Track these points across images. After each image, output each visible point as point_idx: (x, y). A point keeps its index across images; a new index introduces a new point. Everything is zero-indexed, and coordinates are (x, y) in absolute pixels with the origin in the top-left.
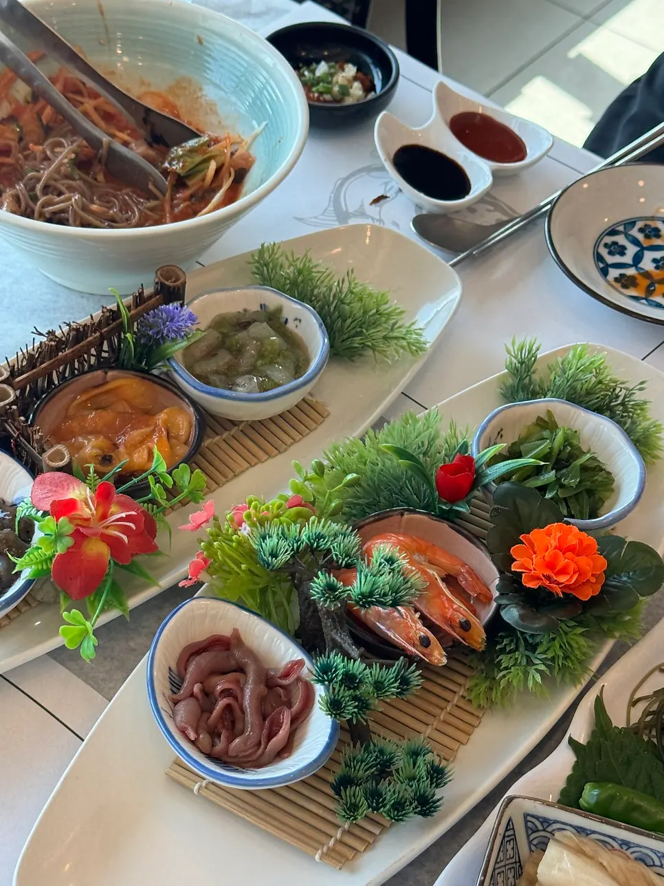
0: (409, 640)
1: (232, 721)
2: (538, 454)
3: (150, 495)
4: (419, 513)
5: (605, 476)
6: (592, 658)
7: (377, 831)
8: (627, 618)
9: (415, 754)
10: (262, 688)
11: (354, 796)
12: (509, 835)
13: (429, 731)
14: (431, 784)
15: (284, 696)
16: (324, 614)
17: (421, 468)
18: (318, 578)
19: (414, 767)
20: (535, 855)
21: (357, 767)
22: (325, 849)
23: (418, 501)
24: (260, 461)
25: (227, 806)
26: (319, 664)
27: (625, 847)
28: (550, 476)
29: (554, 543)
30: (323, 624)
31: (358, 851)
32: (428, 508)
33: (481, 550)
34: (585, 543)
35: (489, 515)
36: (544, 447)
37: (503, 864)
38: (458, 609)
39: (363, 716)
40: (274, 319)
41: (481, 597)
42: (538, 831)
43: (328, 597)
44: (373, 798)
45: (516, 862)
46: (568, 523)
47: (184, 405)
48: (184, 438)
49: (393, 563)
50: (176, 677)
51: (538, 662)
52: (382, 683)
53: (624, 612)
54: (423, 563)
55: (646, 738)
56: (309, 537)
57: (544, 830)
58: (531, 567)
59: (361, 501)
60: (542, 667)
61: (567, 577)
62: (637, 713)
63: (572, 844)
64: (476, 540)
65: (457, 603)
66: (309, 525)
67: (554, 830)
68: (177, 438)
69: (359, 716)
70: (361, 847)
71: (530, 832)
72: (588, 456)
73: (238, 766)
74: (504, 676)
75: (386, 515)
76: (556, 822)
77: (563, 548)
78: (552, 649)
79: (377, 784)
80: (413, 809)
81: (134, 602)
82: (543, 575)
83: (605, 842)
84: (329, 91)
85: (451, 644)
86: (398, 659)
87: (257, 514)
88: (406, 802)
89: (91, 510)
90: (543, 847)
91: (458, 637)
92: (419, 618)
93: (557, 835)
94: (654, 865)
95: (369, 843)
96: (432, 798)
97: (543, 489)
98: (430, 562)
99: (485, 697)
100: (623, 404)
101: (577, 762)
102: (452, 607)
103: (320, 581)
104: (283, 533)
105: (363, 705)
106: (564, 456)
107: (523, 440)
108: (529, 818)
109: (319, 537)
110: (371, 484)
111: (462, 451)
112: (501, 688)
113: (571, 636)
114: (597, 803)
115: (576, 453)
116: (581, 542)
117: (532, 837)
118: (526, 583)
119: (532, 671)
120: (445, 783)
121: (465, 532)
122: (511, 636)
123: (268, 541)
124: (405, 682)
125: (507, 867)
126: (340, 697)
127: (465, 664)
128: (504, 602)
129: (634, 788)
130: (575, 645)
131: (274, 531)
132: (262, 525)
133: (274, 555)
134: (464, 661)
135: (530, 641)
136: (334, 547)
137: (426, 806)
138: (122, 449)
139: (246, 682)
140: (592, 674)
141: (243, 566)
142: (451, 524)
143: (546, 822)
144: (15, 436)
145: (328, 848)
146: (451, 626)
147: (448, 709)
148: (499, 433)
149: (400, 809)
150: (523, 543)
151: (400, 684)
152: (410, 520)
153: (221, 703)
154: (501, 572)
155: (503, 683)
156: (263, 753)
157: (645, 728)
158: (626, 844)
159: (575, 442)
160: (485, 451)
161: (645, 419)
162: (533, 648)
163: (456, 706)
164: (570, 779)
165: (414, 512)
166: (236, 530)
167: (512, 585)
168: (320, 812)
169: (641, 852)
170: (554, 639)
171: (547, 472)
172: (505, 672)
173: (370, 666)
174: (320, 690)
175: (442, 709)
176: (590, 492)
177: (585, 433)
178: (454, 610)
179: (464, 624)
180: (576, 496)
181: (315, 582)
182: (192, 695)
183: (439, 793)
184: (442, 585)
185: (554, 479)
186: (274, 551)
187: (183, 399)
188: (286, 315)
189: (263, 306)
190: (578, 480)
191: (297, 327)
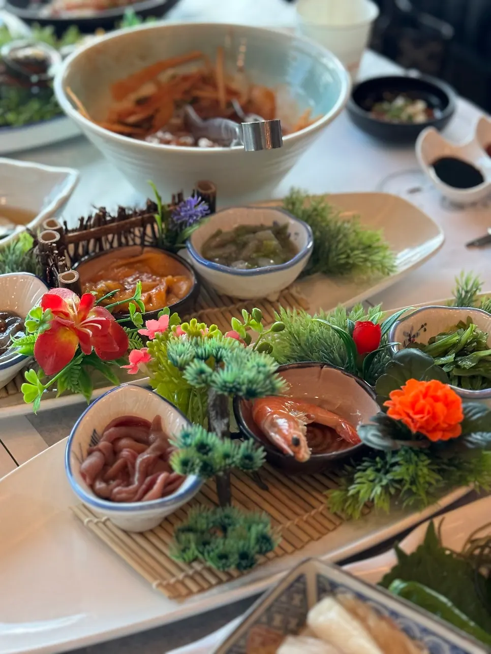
4: (336, 368)
7: (213, 582)
13: (289, 524)
18: (193, 363)
22: (164, 582)
28: (450, 358)
37: (285, 606)
40: (280, 232)
42: (326, 591)
47: (190, 276)
48: (181, 295)
50: (98, 439)
56: (213, 346)
57: (331, 591)
58: (397, 403)
61: (421, 416)
67: (338, 591)
71: (320, 591)
75: (310, 365)
76: (341, 585)
77: (427, 394)
80: (234, 561)
83: (378, 612)
84: (398, 116)
88: (230, 554)
89: (74, 312)
93: (339, 595)
94: (415, 638)
95: (204, 589)
97: (441, 366)
99: (340, 506)
101: (397, 565)
106: (470, 348)
107: (441, 334)
108: (321, 579)
117: (321, 596)
118: (390, 415)
125: (290, 612)
142: (358, 379)
143: (333, 584)
144: (51, 265)
145: (168, 583)
147: (312, 513)
148: (422, 326)
152: (327, 372)
153: (121, 460)
158: (394, 614)
159: (482, 341)
163: (320, 513)
165: (333, 367)
169: (405, 623)
171: (449, 355)
175: (307, 512)
180: (471, 378)
185: (452, 361)
187: (190, 271)
188: (290, 230)
189: (275, 223)
190: (474, 364)
191: (296, 239)
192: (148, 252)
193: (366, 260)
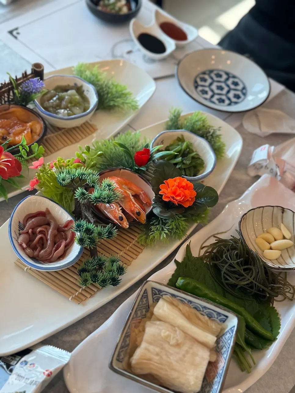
0: (115, 217)
1: (42, 243)
2: (176, 150)
3: (20, 154)
4: (127, 170)
5: (201, 161)
6: (187, 230)
7: (96, 290)
8: (203, 216)
9: (113, 262)
10: (56, 232)
11: (86, 276)
12: (145, 295)
13: (121, 253)
14: (118, 274)
15: (64, 236)
16: (82, 205)
17: (129, 152)
18: (78, 189)
19: (112, 267)
20: (155, 303)
21: (89, 265)
22: (74, 296)
23: (127, 165)
24: (68, 145)
25: (37, 277)
26: (76, 224)
27: (189, 303)
28: (180, 159)
29: (176, 184)
30: (82, 209)
31: (87, 297)
32: (131, 168)
33: (150, 186)
34: (189, 185)
35: (153, 172)
36: (178, 148)
37: (141, 306)
38: (137, 207)
39: (92, 245)
40: (79, 90)
41: (147, 204)
42: (157, 294)
43: (81, 198)
44: (94, 278)
45: (147, 306)
46: (183, 177)
47: (40, 121)
48: (38, 133)
49: (110, 186)
50: (22, 226)
51: (166, 230)
52: (101, 233)
53: (201, 213)
54: (126, 189)
55: (205, 262)
56: (79, 174)
57: (159, 294)
58: (166, 193)
59: (105, 164)
60: (167, 232)
61: (180, 198)
62: (203, 252)
63: (169, 300)
64: (148, 182)
65: (137, 205)
66: (79, 169)
67: (163, 295)
68: (35, 133)
69: (91, 245)
70: (88, 296)
71: (153, 295)
72: (195, 153)
73: (42, 261)
74: (152, 234)
75: (114, 169)
76: (164, 291)
77: (179, 186)
78: (172, 225)
79: (96, 272)
80: (110, 283)
81: (10, 195)
82: (171, 196)
83: (182, 301)
84: (114, 9)
85: (132, 220)
86: (109, 224)
87: (59, 164)
88: (107, 280)
90: (158, 300)
91: (135, 218)
92: (121, 210)
93: (164, 297)
94: (200, 311)
95: (92, 295)
96: (118, 279)
97: (176, 164)
98: (129, 189)
99: (144, 241)
100: (212, 135)
101: (177, 269)
102: (134, 206)
103: (79, 191)
104: (69, 172)
105: (92, 241)
106: (186, 152)
107: (171, 145)
108: (154, 289)
109: (83, 174)
110: (110, 157)
111: (146, 147)
112: (150, 238)
113: (180, 221)
114: (182, 285)
115: (191, 151)
116: (187, 185)
117: (154, 297)
118: (164, 199)
119: (163, 233)
120: (123, 274)
121: (145, 179)
122: (157, 219)
123: (62, 174)
124: (110, 233)
125: (143, 308)
126: (83, 238)
127: (139, 229)
128: (155, 206)
129: (198, 280)
130: (180, 224)
131: (65, 171)
132: (61, 168)
133: (64, 180)
134: (138, 227)
135: (164, 221)
136: (88, 179)
137: (115, 282)
138: (11, 135)
139: (49, 229)
140: (187, 236)
141: (51, 184)
142: (139, 175)
143: (160, 291)
145: (75, 296)
146: (133, 214)
147: (130, 245)
148: (162, 142)
149: (105, 282)
150: (165, 184)
151: (108, 234)
152: (123, 172)
153: (39, 236)
154: (156, 194)
155: (151, 236)
156: (52, 257)
157: (205, 258)
158: (190, 302)
159: (191, 147)
160: (155, 147)
161: (219, 141)
162: (164, 224)
163: (134, 245)
164: (173, 275)
165: (125, 169)
166: (50, 170)
167: (159, 199)
168: (74, 281)
169: (195, 305)
170: (173, 221)
171: (178, 158)
172: (152, 233)
173: (97, 226)
174: (78, 234)
175: (128, 245)
176: (195, 167)
177: (196, 144)
178: (135, 207)
179: (138, 213)
180: (189, 168)
181: (77, 191)
182: (28, 233)
183: (120, 277)
184: (132, 198)
185: (181, 161)
186: (64, 178)
187: (39, 118)
188: (85, 88)
189: (75, 84)
190: (190, 162)
191: (88, 94)
192: (12, 107)
193: (123, 103)
